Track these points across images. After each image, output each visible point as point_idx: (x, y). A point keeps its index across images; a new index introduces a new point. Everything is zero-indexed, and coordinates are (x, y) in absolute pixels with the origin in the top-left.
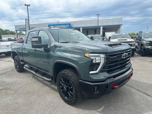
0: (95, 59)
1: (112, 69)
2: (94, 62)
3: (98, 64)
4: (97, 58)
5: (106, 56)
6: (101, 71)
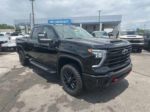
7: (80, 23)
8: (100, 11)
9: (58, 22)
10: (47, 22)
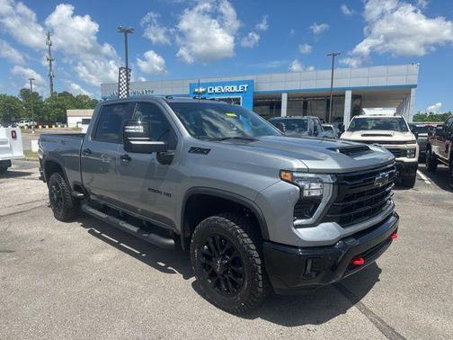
7: (282, 92)
8: (334, 55)
9: (217, 90)
10: (187, 91)
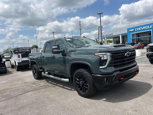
0: (103, 56)
1: (118, 65)
2: (102, 59)
3: (106, 60)
4: (105, 56)
5: (112, 54)
6: (108, 66)
